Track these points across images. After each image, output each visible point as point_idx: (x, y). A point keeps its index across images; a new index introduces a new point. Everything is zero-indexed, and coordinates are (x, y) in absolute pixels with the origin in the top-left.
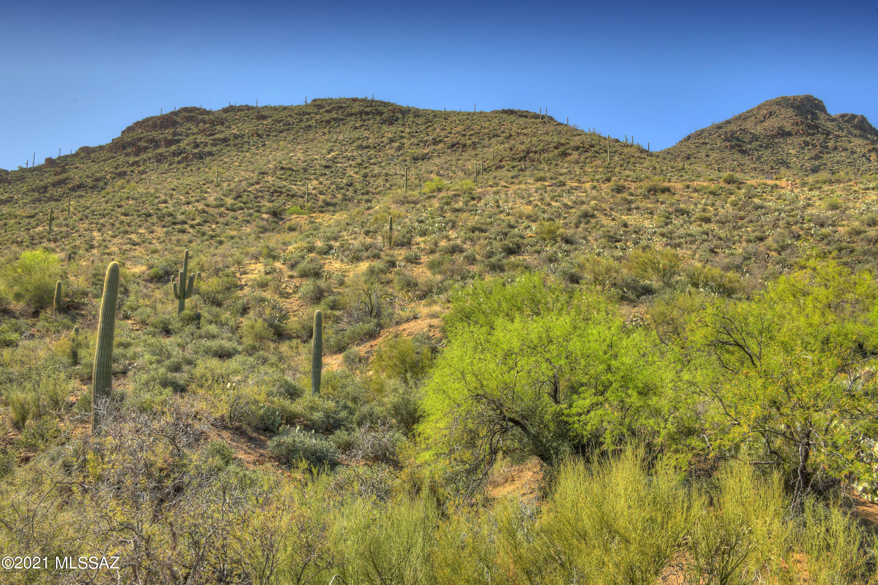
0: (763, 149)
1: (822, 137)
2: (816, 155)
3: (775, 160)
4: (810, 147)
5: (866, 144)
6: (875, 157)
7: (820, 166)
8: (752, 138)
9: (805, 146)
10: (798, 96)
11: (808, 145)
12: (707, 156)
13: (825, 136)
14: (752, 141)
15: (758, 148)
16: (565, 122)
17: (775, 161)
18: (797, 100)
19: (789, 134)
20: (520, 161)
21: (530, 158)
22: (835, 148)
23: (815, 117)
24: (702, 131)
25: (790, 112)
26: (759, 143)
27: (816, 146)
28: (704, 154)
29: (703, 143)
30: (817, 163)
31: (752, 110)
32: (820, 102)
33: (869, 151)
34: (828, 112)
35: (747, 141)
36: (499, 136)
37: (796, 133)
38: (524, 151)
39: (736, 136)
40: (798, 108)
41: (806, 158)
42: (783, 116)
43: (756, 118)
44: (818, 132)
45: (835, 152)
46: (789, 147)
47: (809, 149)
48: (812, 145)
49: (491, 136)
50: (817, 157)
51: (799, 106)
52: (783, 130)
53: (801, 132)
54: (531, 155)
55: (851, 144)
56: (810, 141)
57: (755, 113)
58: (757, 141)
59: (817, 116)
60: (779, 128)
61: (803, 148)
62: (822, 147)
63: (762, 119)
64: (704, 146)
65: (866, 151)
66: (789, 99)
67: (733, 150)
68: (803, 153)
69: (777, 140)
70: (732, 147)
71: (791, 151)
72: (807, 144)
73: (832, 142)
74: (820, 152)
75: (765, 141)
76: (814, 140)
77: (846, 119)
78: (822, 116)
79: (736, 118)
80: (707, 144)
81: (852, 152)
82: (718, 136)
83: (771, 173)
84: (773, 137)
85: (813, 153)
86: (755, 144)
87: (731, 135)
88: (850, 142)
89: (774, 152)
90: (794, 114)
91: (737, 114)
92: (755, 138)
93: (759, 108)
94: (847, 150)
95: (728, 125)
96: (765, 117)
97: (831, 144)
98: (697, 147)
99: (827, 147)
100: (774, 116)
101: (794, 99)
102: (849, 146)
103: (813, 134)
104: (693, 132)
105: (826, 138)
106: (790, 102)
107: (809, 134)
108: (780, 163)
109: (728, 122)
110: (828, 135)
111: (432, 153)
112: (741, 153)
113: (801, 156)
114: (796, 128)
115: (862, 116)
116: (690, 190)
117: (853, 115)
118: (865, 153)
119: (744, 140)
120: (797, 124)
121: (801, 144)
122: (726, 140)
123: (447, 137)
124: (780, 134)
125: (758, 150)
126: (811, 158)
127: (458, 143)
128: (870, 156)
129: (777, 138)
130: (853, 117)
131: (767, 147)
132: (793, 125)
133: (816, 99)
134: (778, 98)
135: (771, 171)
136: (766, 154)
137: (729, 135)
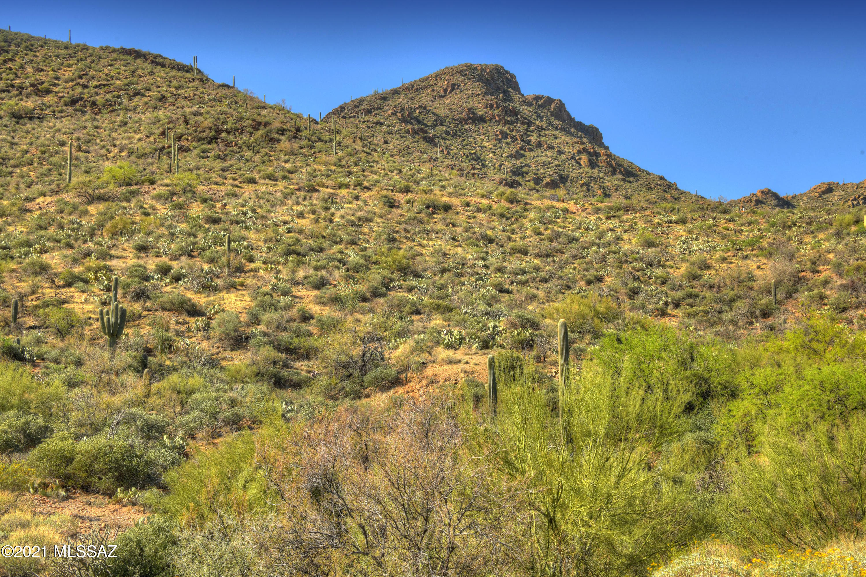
0: (449, 137)
1: (523, 128)
2: (517, 152)
3: (468, 154)
4: (509, 140)
5: (575, 143)
6: (586, 161)
7: (522, 167)
8: (436, 120)
9: (503, 138)
10: (486, 66)
11: (506, 138)
12: (386, 142)
13: (526, 126)
14: (436, 125)
15: (444, 135)
16: (231, 84)
17: (467, 157)
18: (485, 71)
19: (482, 120)
20: (209, 143)
21: (223, 141)
22: (539, 145)
23: (508, 98)
24: (361, 102)
25: (479, 88)
26: (444, 128)
27: (516, 139)
28: (382, 140)
29: (377, 123)
30: (518, 163)
31: (427, 79)
32: (513, 76)
33: (579, 152)
34: (522, 92)
35: (430, 123)
36: (143, 95)
37: (491, 119)
38: (210, 128)
39: (415, 115)
40: (487, 82)
41: (505, 155)
42: (470, 92)
43: (433, 90)
44: (517, 119)
45: (539, 150)
46: (483, 137)
47: (507, 143)
48: (512, 138)
49: (131, 92)
50: (518, 155)
51: (487, 80)
52: (474, 114)
53: (497, 119)
54: (223, 135)
55: (558, 141)
56: (508, 132)
57: (431, 83)
58: (442, 125)
59: (510, 96)
60: (469, 110)
61: (500, 141)
62: (523, 141)
63: (442, 93)
64: (378, 127)
65: (576, 151)
66: (476, 69)
67: (417, 136)
68: (501, 148)
69: (466, 127)
70: (415, 132)
71: (485, 144)
72: (505, 135)
73: (535, 135)
74: (521, 149)
75: (452, 125)
76: (512, 131)
77: (541, 102)
78: (516, 97)
79: (407, 88)
80: (382, 124)
81: (559, 151)
82: (392, 113)
83: (473, 175)
84: (461, 121)
85: (514, 149)
86: (440, 130)
87: (409, 114)
88: (556, 138)
89: (465, 143)
90: (483, 90)
91: (407, 82)
92: (439, 121)
93: (438, 76)
94: (552, 148)
95: (396, 96)
96: (445, 90)
97: (533, 138)
98: (369, 127)
99: (529, 142)
100: (458, 91)
101: (482, 70)
102: (555, 143)
103: (511, 123)
104: (348, 101)
105: (526, 130)
106: (477, 73)
107: (506, 123)
108: (473, 159)
109: (396, 92)
110: (529, 126)
111: (42, 110)
112: (427, 142)
113: (498, 151)
114: (491, 112)
115: (560, 101)
116: (471, 208)
117: (549, 98)
118: (574, 154)
119: (425, 122)
120: (491, 106)
121: (497, 135)
122: (403, 120)
123: (55, 85)
124: (470, 118)
125: (443, 139)
126: (511, 156)
127: (81, 99)
128: (580, 159)
129: (466, 123)
130: (550, 101)
131: (455, 136)
132: (487, 107)
133: (507, 72)
134: (462, 66)
135: (472, 171)
136: (455, 144)
137: (406, 113)
